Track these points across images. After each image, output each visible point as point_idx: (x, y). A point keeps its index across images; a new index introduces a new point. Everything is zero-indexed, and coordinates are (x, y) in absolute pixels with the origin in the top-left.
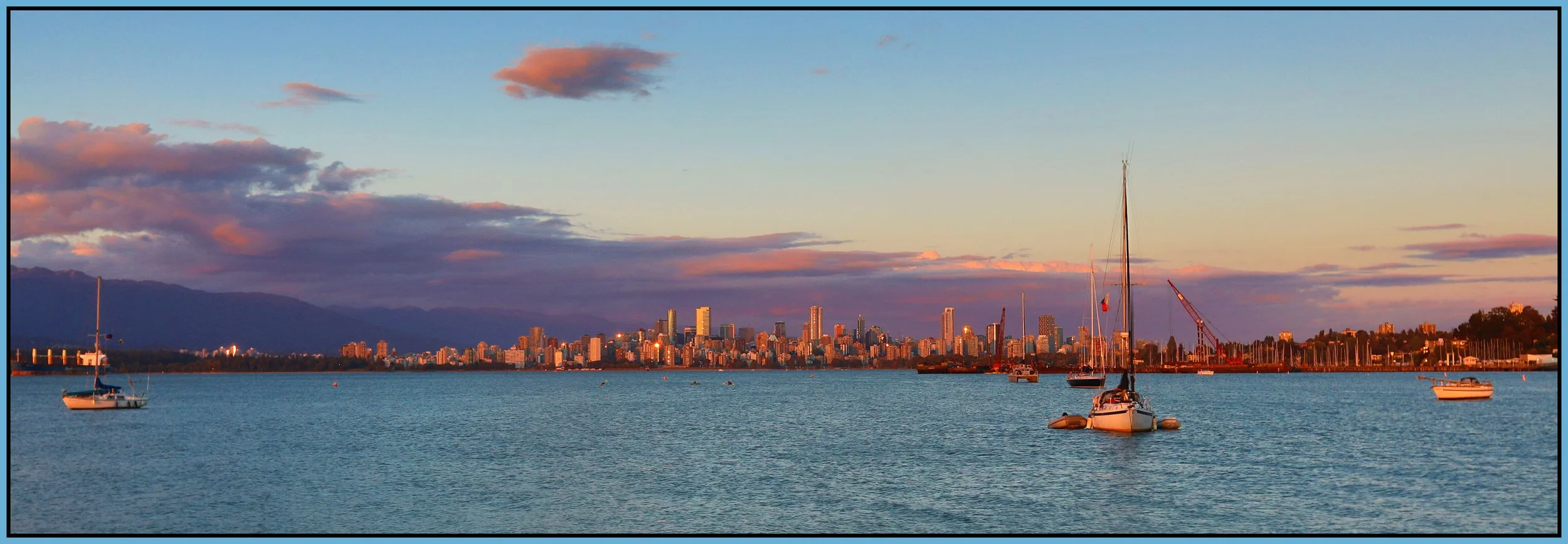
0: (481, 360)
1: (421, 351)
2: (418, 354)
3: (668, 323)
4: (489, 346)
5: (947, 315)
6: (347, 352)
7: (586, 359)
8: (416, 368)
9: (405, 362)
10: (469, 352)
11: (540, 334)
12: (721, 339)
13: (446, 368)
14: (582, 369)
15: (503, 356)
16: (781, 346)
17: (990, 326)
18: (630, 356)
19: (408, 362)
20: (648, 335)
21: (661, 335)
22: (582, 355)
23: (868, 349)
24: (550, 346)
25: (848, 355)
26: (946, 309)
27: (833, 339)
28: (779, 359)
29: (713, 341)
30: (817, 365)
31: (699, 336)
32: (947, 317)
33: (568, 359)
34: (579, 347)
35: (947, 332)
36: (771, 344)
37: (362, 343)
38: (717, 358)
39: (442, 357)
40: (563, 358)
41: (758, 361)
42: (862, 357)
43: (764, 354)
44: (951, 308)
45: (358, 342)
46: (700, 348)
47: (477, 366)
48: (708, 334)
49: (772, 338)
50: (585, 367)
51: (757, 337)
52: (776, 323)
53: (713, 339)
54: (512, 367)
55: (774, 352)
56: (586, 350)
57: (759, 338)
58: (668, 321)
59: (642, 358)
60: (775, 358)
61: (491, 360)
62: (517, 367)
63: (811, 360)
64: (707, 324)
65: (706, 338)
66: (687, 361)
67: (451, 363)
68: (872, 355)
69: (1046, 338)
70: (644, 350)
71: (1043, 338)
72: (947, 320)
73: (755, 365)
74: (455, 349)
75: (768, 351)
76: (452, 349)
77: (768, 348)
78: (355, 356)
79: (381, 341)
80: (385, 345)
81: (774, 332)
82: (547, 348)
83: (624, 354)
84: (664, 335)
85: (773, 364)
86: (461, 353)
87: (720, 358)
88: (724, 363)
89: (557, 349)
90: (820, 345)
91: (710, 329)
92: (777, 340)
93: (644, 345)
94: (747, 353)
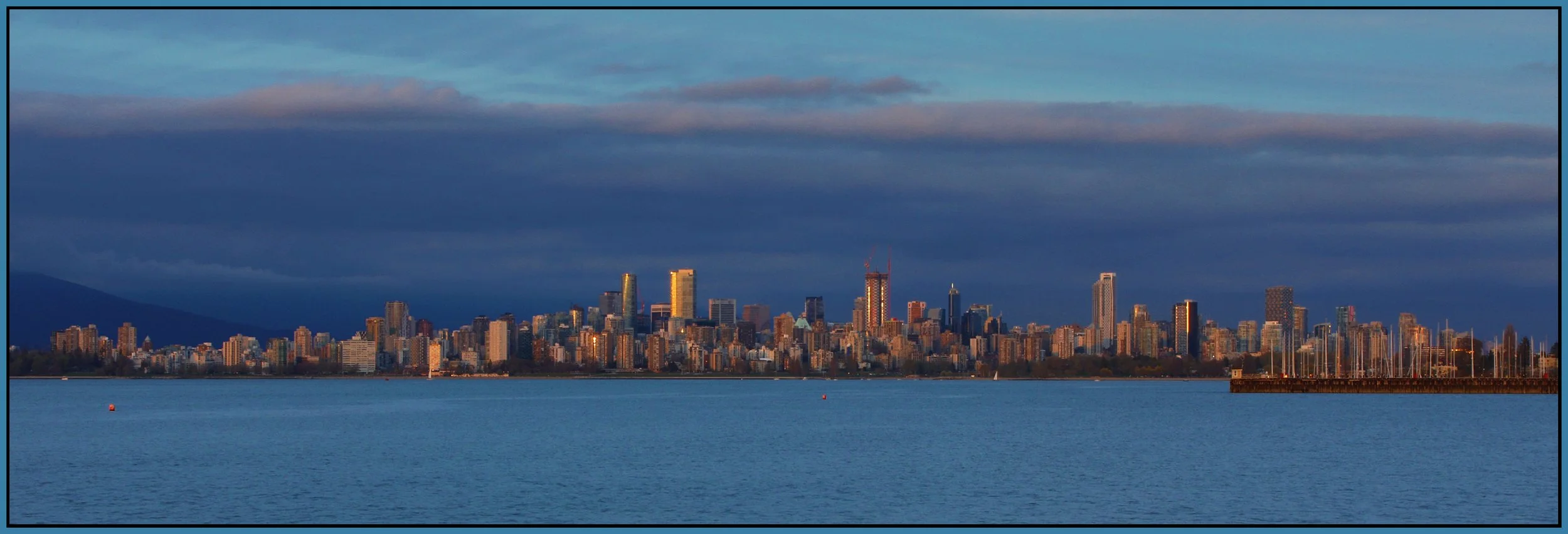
0: (300, 359)
1: (193, 341)
2: (189, 348)
3: (622, 296)
4: (314, 335)
5: (1104, 285)
6: (65, 342)
7: (482, 357)
8: (189, 372)
9: (166, 360)
10: (280, 343)
11: (401, 315)
12: (713, 324)
13: (240, 372)
14: (475, 375)
15: (338, 353)
16: (817, 337)
17: (1179, 305)
18: (559, 354)
19: (172, 362)
20: (589, 317)
21: (610, 316)
22: (475, 351)
23: (966, 343)
24: (421, 335)
25: (931, 353)
26: (1102, 276)
27: (906, 327)
28: (813, 359)
29: (701, 328)
30: (876, 370)
31: (676, 320)
32: (1103, 290)
33: (450, 358)
34: (470, 337)
35: (1103, 315)
36: (798, 333)
37: (90, 326)
38: (707, 358)
39: (233, 352)
40: (443, 356)
41: (777, 362)
42: (955, 358)
43: (786, 353)
44: (1111, 275)
45: (84, 325)
46: (677, 341)
47: (296, 369)
48: (690, 317)
49: (801, 323)
50: (479, 371)
51: (775, 322)
52: (807, 298)
53: (699, 324)
54: (354, 372)
55: (804, 348)
56: (482, 341)
57: (779, 324)
58: (622, 292)
59: (579, 357)
60: (806, 358)
61: (317, 359)
62: (362, 370)
63: (867, 361)
64: (690, 299)
65: (688, 323)
66: (656, 363)
67: (248, 363)
68: (974, 353)
69: (1278, 327)
70: (582, 343)
71: (1274, 327)
72: (1103, 296)
73: (771, 370)
74: (253, 339)
75: (793, 346)
76: (250, 339)
77: (794, 339)
78: (79, 349)
79: (125, 324)
80: (132, 329)
81: (804, 314)
82: (414, 338)
83: (547, 351)
84: (616, 318)
85: (802, 369)
86: (264, 345)
87: (713, 357)
88: (719, 364)
89: (431, 339)
90: (884, 336)
91: (694, 307)
92: (809, 328)
93: (582, 335)
94: (758, 349)
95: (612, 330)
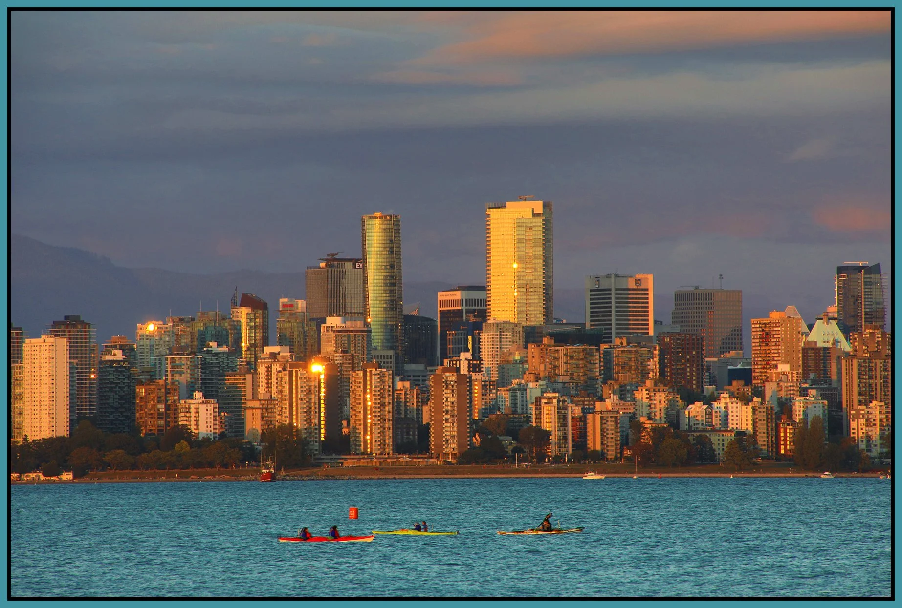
3: (365, 269)
12: (595, 338)
16: (865, 369)
18: (202, 418)
20: (281, 323)
21: (334, 321)
28: (858, 428)
29: (563, 350)
31: (501, 327)
36: (817, 360)
38: (580, 424)
41: (762, 439)
43: (785, 407)
46: (503, 381)
48: (537, 318)
49: (825, 333)
51: (756, 331)
52: (841, 270)
53: (561, 339)
55: (833, 397)
57: (766, 337)
58: (363, 260)
59: (253, 423)
64: (535, 275)
65: (531, 335)
70: (262, 390)
75: (804, 393)
77: (805, 375)
81: (833, 310)
83: (172, 411)
84: (349, 325)
85: (823, 450)
87: (594, 424)
91: (548, 297)
92: (845, 346)
93: (262, 370)
94: (709, 401)
95: (338, 358)
